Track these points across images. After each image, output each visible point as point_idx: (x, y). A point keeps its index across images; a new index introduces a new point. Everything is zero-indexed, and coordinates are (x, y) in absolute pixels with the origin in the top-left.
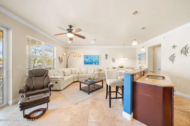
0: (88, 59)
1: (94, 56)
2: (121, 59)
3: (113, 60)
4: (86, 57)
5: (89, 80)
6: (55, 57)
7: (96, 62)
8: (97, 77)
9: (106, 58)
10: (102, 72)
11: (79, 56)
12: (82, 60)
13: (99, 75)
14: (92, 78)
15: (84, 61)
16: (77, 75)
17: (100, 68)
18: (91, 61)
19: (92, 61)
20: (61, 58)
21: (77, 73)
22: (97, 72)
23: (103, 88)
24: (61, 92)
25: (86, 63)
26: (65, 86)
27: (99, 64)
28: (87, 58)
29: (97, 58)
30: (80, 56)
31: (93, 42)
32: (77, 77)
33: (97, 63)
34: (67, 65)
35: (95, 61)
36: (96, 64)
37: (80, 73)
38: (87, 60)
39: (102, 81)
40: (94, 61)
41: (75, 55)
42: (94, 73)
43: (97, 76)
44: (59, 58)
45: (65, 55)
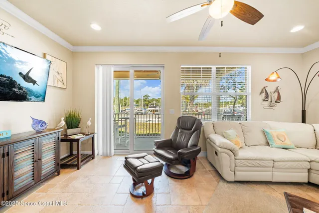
34: (304, 112)
45: (275, 81)
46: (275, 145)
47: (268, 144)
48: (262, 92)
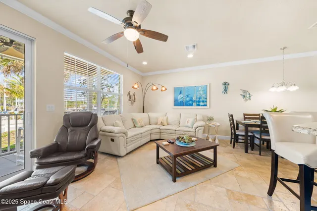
0: (182, 96)
1: (195, 89)
2: (273, 90)
3: (246, 95)
4: (179, 91)
5: (177, 143)
6: (122, 92)
7: (199, 102)
8: (200, 135)
9: (226, 90)
10: (212, 124)
11: (164, 89)
12: (170, 98)
13: (207, 129)
14: (185, 137)
15: (174, 100)
16: (158, 127)
17: (210, 115)
18: (188, 99)
19: (191, 100)
20: (132, 94)
21: (159, 123)
22: (202, 123)
23: (215, 166)
24: (119, 160)
25: (177, 103)
26: (130, 149)
27: (206, 105)
28: (181, 93)
29: (201, 92)
30: (166, 89)
31: (190, 56)
32: (158, 130)
33: (201, 104)
34: (144, 107)
35: (198, 100)
36: (199, 105)
37: (165, 123)
38: (180, 97)
39: (215, 148)
40: (194, 99)
41: (155, 88)
42: (195, 126)
43: (201, 131)
44: (129, 94)
45: (136, 88)
46: (138, 126)
47: (135, 126)
48: (128, 95)
